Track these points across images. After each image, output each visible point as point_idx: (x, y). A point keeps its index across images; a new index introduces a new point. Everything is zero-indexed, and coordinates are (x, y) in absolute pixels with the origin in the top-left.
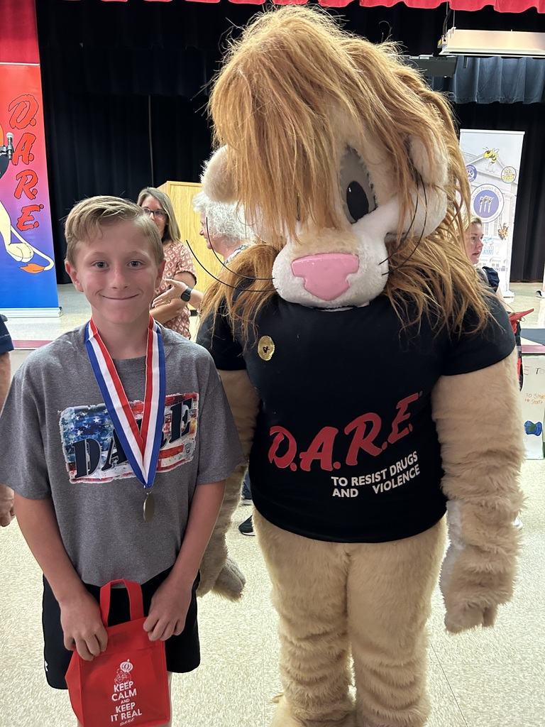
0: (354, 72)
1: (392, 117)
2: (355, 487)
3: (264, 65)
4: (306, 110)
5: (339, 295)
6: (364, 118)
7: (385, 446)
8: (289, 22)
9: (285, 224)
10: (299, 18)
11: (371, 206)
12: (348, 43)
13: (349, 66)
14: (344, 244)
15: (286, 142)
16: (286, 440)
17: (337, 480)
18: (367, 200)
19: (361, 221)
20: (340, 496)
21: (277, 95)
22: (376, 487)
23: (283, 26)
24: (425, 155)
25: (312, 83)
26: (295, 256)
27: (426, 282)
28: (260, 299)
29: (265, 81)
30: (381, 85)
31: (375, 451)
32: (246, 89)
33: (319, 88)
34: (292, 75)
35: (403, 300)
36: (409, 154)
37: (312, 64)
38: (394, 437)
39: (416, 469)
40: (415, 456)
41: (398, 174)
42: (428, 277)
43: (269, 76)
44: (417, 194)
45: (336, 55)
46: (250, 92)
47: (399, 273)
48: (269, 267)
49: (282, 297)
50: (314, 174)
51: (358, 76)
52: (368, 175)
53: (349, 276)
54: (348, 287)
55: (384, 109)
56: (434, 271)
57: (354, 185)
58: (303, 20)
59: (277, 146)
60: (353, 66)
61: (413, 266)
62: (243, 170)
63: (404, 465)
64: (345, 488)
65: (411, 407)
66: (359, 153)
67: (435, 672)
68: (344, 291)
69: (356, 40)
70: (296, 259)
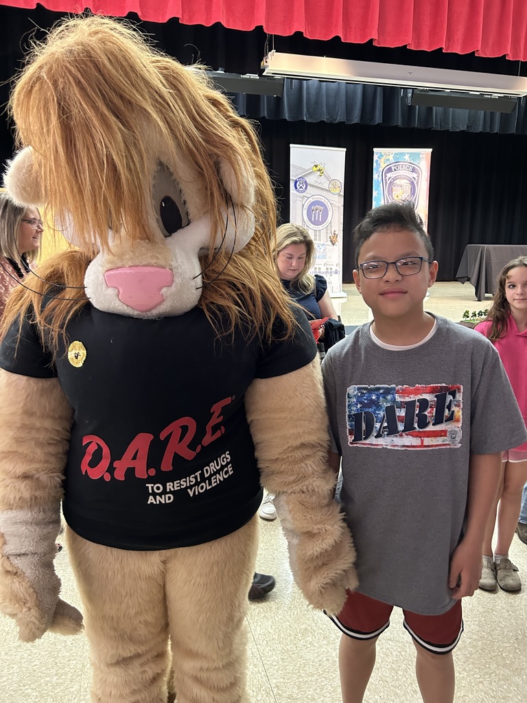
0: (165, 91)
1: (202, 139)
2: (171, 492)
3: (70, 72)
4: (116, 125)
5: (155, 307)
6: (175, 137)
7: (199, 449)
8: (96, 33)
9: (97, 236)
10: (107, 30)
11: (184, 222)
12: (158, 61)
13: (160, 86)
14: (158, 258)
15: (95, 154)
16: (100, 449)
17: (152, 487)
18: (180, 214)
19: (175, 235)
20: (155, 503)
21: (85, 106)
22: (191, 490)
23: (90, 35)
24: (233, 176)
25: (122, 97)
26: (109, 266)
27: (238, 295)
28: (71, 307)
29: (71, 89)
30: (192, 107)
31: (189, 455)
32: (51, 93)
33: (129, 103)
34: (100, 87)
35: (217, 312)
36: (218, 174)
37: (121, 78)
38: (208, 439)
39: (230, 468)
40: (228, 456)
41: (209, 192)
42: (239, 290)
43: (76, 84)
44: (227, 213)
45: (146, 71)
46: (55, 98)
47: (212, 287)
48: (81, 276)
49: (95, 306)
50: (125, 188)
51: (169, 96)
52: (180, 191)
53: (164, 290)
54: (164, 300)
55: (194, 130)
56: (244, 285)
57: (167, 200)
58: (112, 32)
59: (86, 158)
60: (164, 86)
61: (225, 279)
62: (50, 176)
63: (218, 465)
64: (160, 495)
65: (224, 410)
66: (171, 170)
67: (255, 666)
68: (160, 304)
69: (167, 59)
70: (109, 270)
